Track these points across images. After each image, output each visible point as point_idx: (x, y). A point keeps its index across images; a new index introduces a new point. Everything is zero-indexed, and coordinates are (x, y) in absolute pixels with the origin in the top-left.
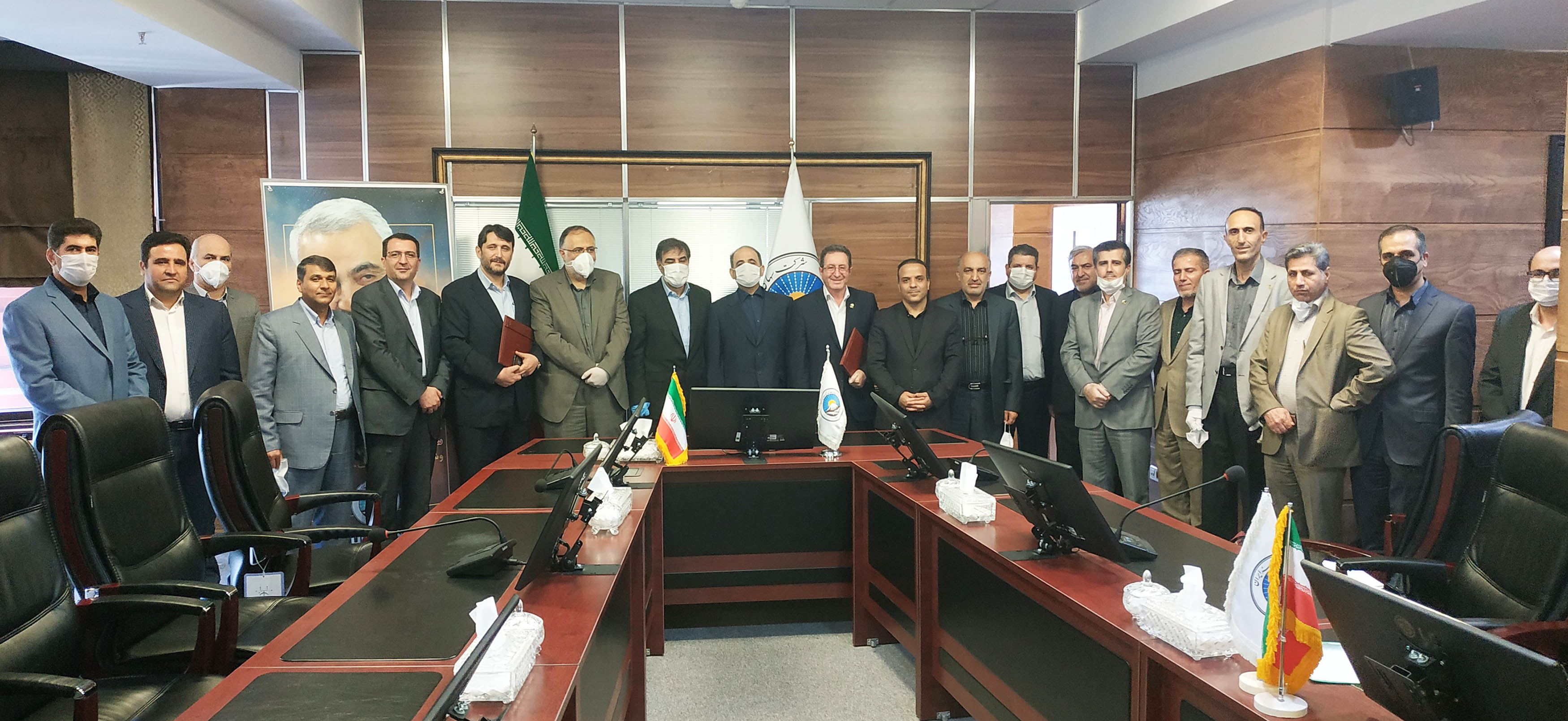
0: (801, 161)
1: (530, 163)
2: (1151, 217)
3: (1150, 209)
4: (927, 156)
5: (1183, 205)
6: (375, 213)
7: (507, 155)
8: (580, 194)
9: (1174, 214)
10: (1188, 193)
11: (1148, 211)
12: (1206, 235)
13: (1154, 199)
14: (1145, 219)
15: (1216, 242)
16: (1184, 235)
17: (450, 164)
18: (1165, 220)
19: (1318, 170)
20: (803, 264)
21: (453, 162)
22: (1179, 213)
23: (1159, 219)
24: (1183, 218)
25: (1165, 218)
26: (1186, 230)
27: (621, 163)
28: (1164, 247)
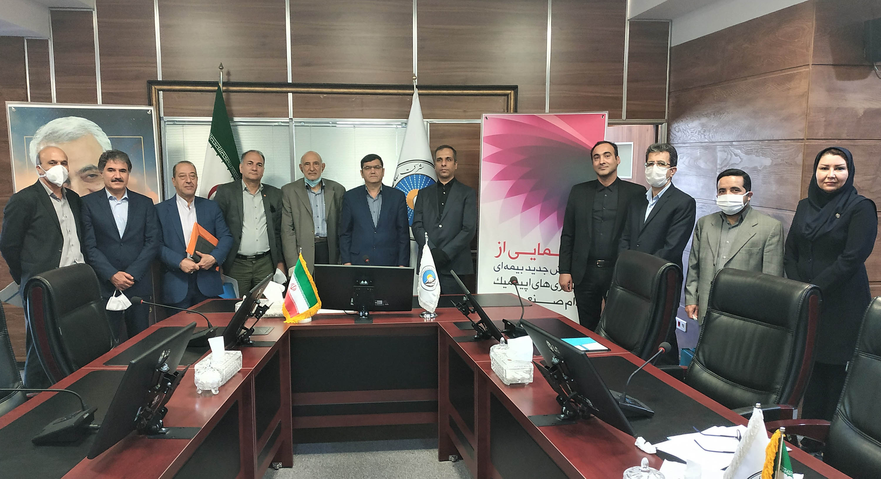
0: (421, 92)
1: (219, 93)
2: (679, 134)
3: (678, 129)
4: (515, 88)
5: (703, 125)
6: (97, 128)
7: (203, 86)
8: (258, 115)
9: (696, 132)
10: (706, 116)
11: (677, 130)
12: (719, 148)
13: (682, 121)
14: (675, 136)
15: (726, 153)
16: (702, 148)
17: (161, 93)
18: (689, 137)
19: (807, 97)
20: (421, 169)
21: (163, 90)
22: (699, 132)
23: (685, 136)
24: (703, 136)
25: (689, 135)
26: (704, 144)
27: (288, 92)
28: (689, 157)
